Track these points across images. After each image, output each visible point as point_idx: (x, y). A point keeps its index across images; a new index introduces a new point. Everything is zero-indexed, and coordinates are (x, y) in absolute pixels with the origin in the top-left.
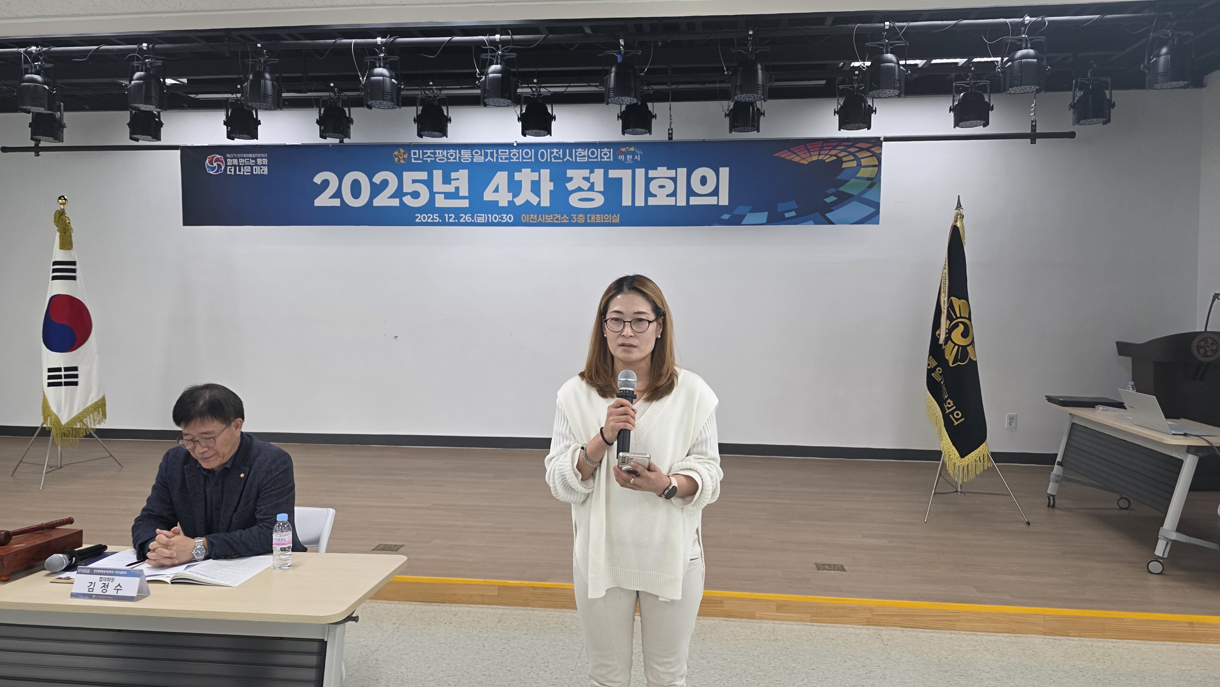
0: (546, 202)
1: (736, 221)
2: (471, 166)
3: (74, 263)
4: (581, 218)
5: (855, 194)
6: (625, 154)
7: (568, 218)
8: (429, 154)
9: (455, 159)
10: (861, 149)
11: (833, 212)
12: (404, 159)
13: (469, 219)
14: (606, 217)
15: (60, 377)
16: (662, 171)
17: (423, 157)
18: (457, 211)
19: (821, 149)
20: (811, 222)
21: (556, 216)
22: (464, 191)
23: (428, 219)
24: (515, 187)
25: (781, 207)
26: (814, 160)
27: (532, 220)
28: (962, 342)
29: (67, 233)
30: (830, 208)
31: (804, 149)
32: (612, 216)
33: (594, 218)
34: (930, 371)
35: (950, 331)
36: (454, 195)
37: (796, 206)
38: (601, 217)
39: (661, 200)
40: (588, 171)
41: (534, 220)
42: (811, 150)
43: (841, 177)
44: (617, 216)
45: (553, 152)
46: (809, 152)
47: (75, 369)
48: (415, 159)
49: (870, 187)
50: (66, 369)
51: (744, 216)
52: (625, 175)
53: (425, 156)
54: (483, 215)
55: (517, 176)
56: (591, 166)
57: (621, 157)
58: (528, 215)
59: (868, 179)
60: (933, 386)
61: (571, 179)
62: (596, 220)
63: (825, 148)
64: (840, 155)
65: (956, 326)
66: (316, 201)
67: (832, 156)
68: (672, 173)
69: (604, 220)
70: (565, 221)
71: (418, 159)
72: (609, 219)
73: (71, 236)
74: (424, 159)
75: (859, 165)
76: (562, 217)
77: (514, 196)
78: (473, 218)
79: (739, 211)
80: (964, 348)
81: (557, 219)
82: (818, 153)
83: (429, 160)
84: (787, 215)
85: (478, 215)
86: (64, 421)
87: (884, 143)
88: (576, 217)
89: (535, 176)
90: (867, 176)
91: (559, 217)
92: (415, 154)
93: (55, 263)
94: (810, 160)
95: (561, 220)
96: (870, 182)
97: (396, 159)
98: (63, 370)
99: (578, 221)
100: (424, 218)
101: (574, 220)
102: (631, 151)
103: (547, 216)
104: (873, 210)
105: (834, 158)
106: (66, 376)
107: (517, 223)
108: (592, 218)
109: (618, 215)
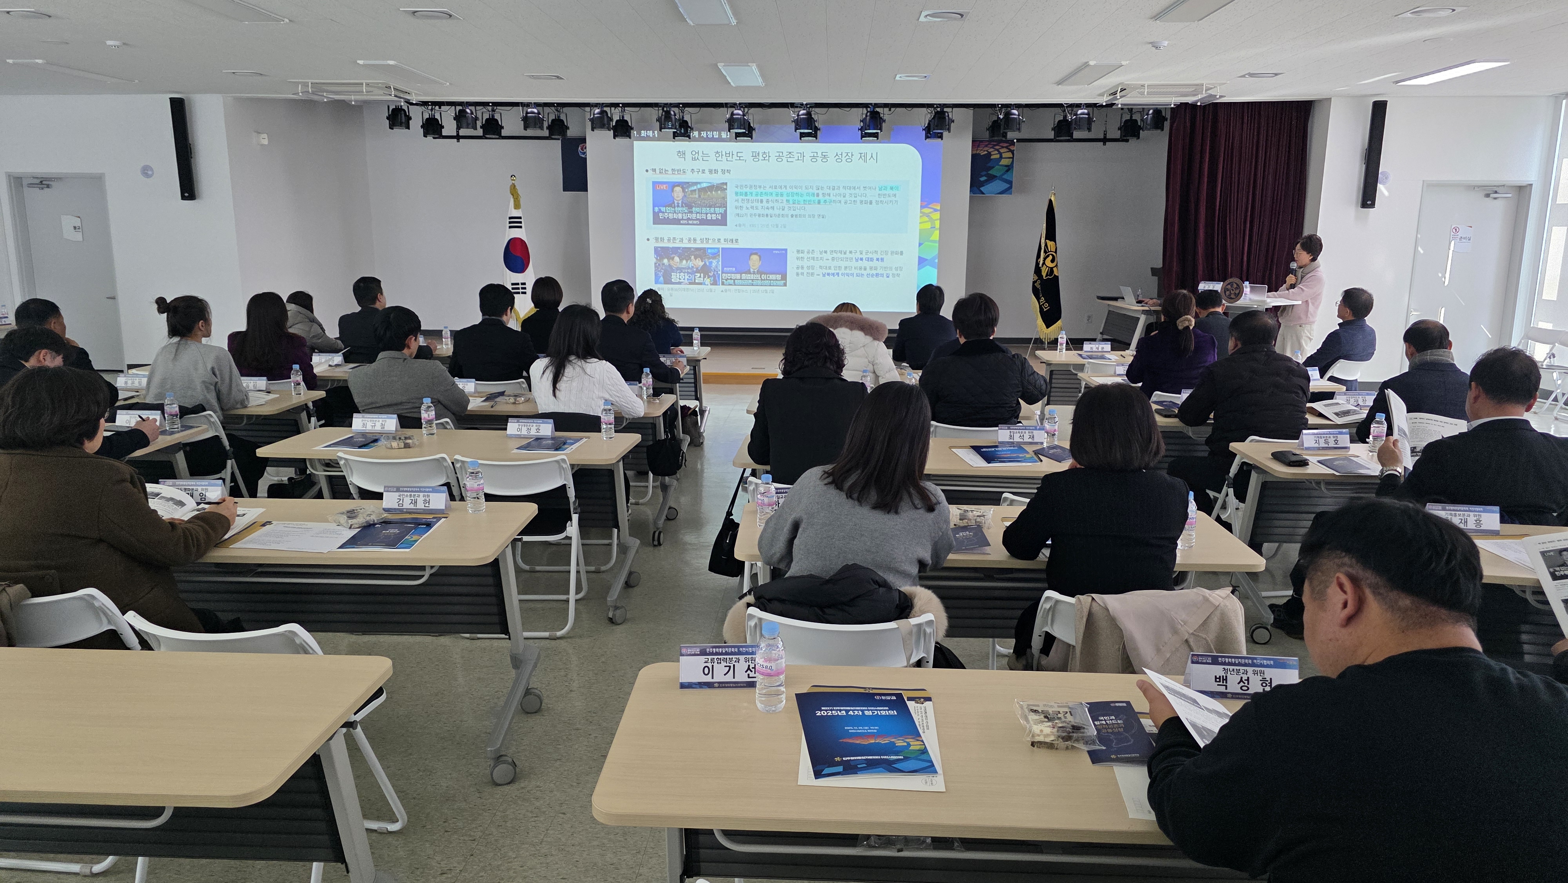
3: (520, 218)
5: (1001, 176)
10: (1003, 147)
11: (984, 187)
19: (978, 146)
28: (1051, 265)
29: (517, 199)
30: (983, 184)
34: (1034, 282)
35: (1045, 259)
43: (989, 165)
49: (1007, 171)
59: (1006, 166)
60: (1035, 291)
63: (981, 146)
64: (990, 151)
65: (1048, 256)
73: (519, 200)
75: (1001, 157)
80: (1052, 268)
87: (1016, 144)
90: (1006, 164)
93: (510, 218)
96: (1007, 168)
98: (520, 284)
104: (1009, 185)
105: (986, 152)
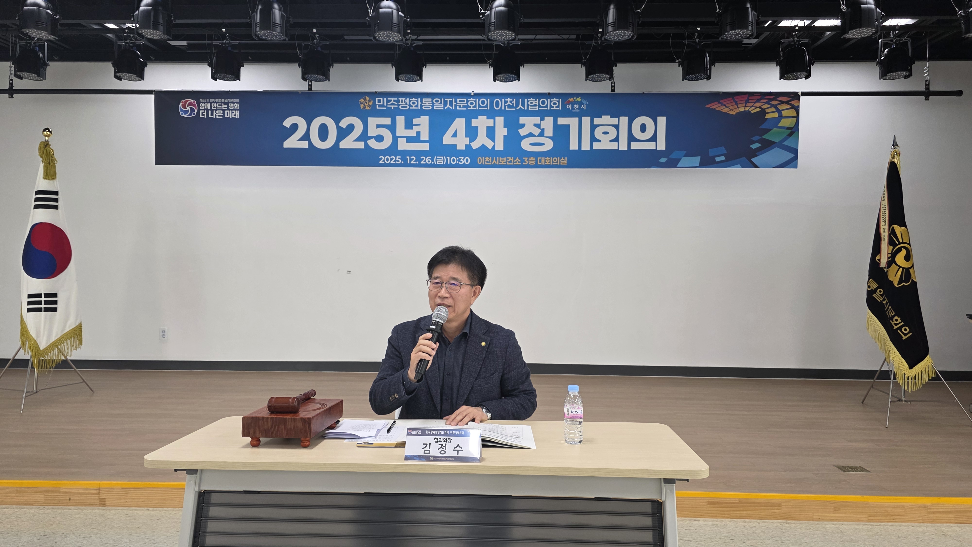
0: (500, 146)
1: (673, 164)
2: (431, 113)
3: (56, 193)
4: (532, 159)
5: (777, 142)
6: (573, 104)
7: (520, 161)
8: (392, 102)
9: (417, 106)
10: (782, 102)
11: (757, 157)
12: (369, 106)
13: (429, 161)
14: (555, 160)
15: (40, 303)
16: (606, 119)
17: (387, 104)
18: (418, 154)
19: (747, 101)
20: (739, 165)
21: (509, 159)
22: (425, 136)
23: (391, 161)
24: (472, 133)
25: (712, 152)
26: (741, 111)
27: (487, 162)
28: (906, 265)
29: (52, 164)
30: (755, 153)
31: (733, 101)
32: (560, 159)
33: (544, 161)
35: (892, 256)
36: (416, 139)
37: (725, 152)
38: (550, 160)
39: (605, 144)
40: (539, 118)
41: (489, 162)
42: (738, 103)
43: (763, 126)
44: (564, 159)
45: (507, 101)
46: (737, 104)
47: (55, 295)
48: (380, 106)
49: (790, 135)
50: (47, 295)
51: (679, 160)
52: (573, 122)
53: (388, 104)
54: (442, 157)
55: (474, 123)
56: (542, 114)
57: (569, 107)
58: (483, 158)
59: (788, 128)
60: (874, 306)
61: (523, 126)
62: (545, 162)
63: (750, 101)
64: (764, 107)
65: (899, 250)
66: (285, 143)
67: (757, 107)
68: (615, 121)
69: (553, 162)
70: (517, 163)
71: (383, 106)
72: (557, 162)
73: (55, 166)
74: (388, 106)
75: (781, 116)
76: (514, 159)
77: (472, 140)
78: (433, 160)
79: (674, 156)
80: (907, 270)
81: (510, 162)
82: (744, 105)
83: (392, 107)
84: (718, 159)
85: (438, 157)
86: (43, 346)
87: (802, 98)
88: (528, 160)
89: (490, 123)
90: (787, 125)
91: (512, 159)
92: (379, 101)
93: (38, 192)
94: (737, 111)
95: (514, 162)
96: (790, 131)
97: (362, 106)
98: (43, 296)
99: (530, 163)
100: (387, 160)
101: (526, 162)
102: (578, 101)
103: (500, 159)
104: (792, 155)
105: (759, 110)
106: (46, 302)
107: (474, 165)
108: (542, 161)
109: (566, 158)
